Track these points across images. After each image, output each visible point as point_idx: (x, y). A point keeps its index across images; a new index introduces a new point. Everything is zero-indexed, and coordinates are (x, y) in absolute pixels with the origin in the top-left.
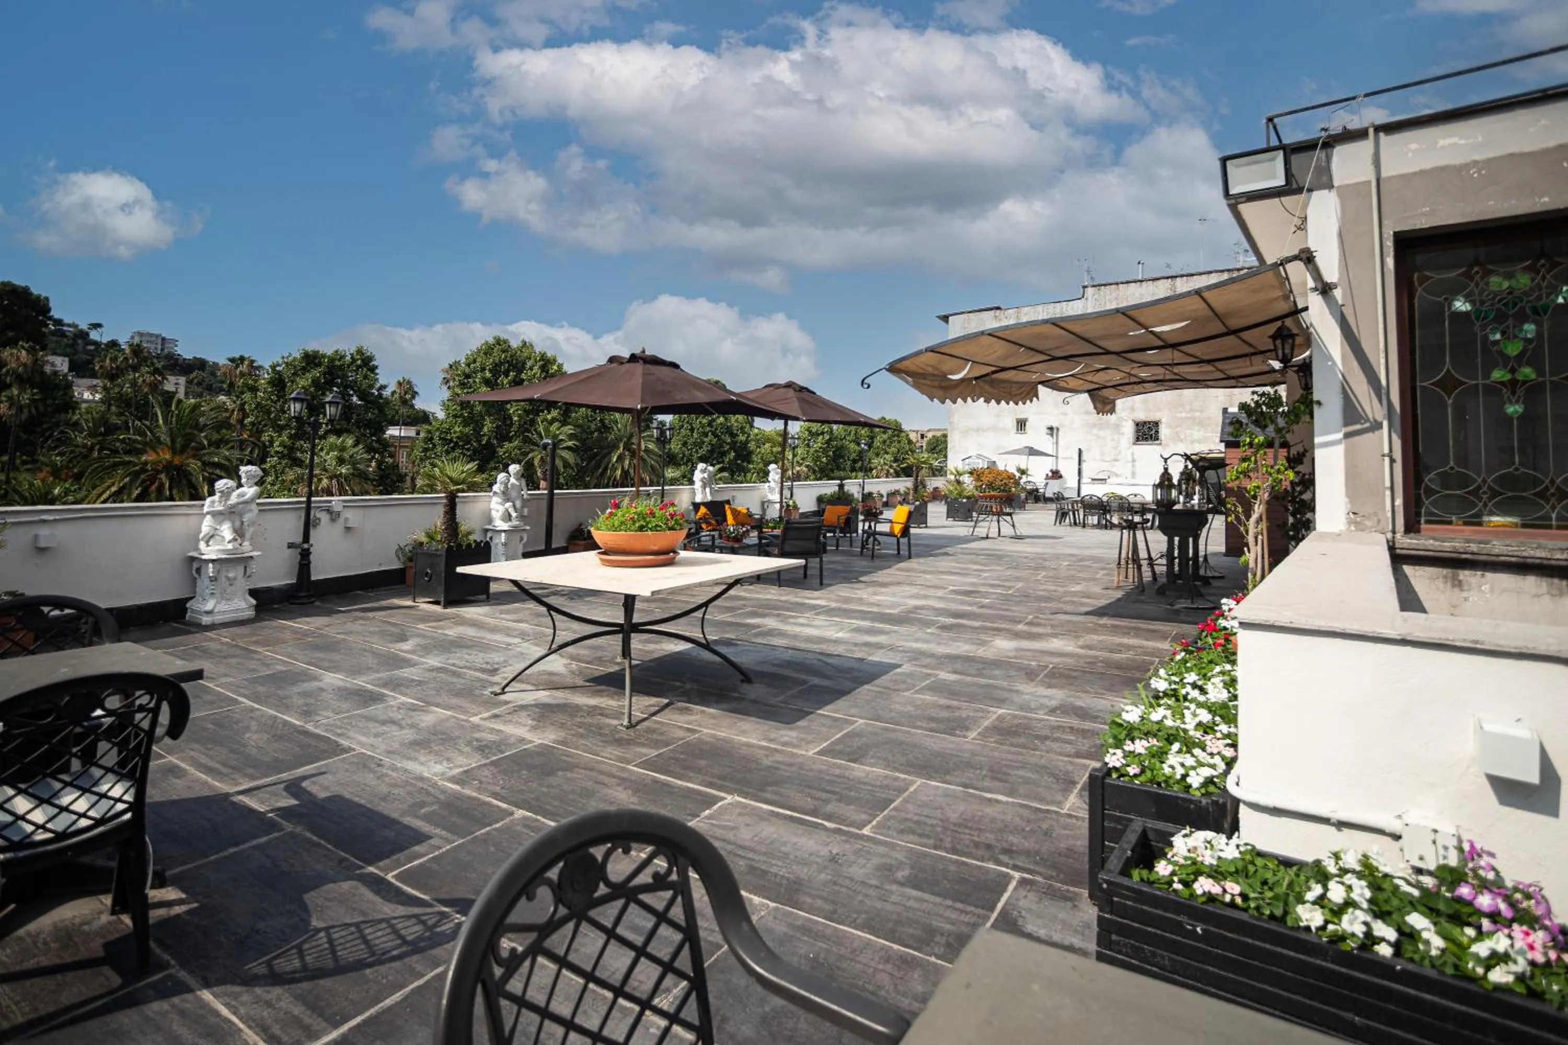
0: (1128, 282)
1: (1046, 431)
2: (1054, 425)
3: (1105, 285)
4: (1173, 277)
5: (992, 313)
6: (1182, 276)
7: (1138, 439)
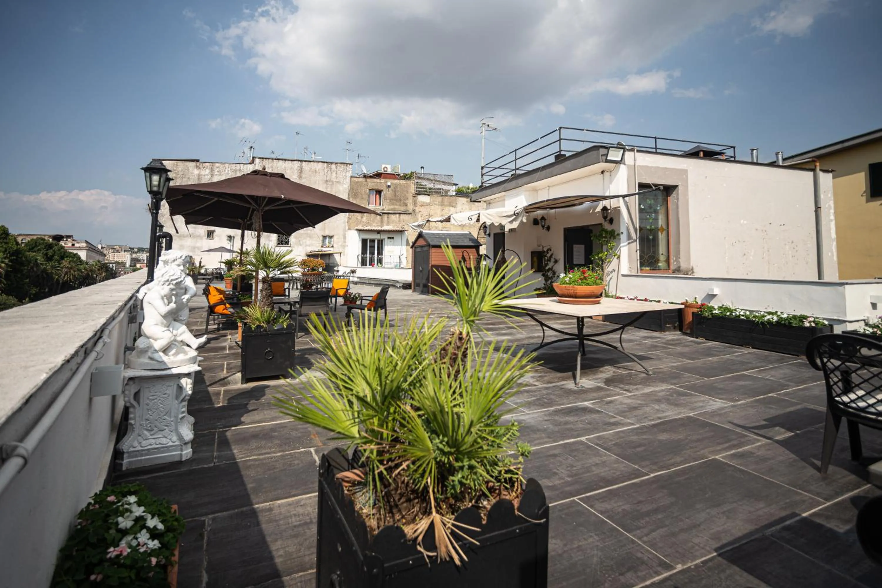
0: (278, 159)
1: (226, 238)
2: (232, 235)
3: (266, 159)
4: (301, 161)
5: (194, 164)
6: (305, 161)
7: (279, 244)
